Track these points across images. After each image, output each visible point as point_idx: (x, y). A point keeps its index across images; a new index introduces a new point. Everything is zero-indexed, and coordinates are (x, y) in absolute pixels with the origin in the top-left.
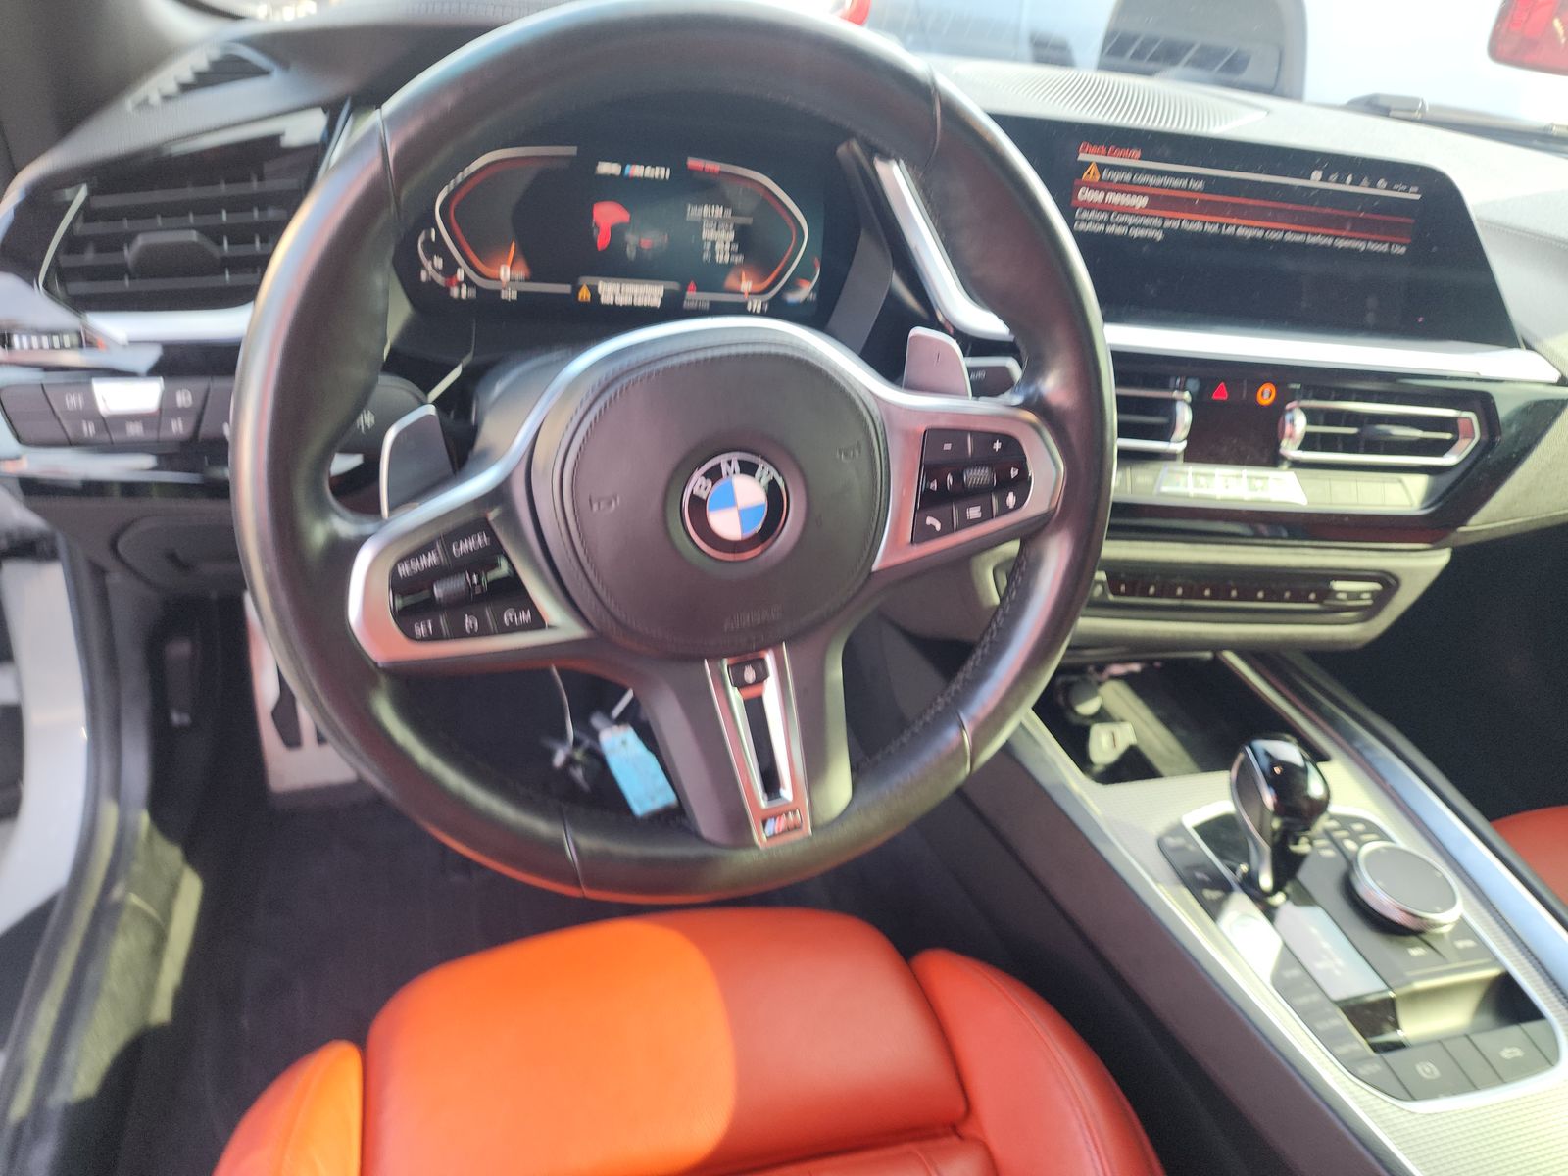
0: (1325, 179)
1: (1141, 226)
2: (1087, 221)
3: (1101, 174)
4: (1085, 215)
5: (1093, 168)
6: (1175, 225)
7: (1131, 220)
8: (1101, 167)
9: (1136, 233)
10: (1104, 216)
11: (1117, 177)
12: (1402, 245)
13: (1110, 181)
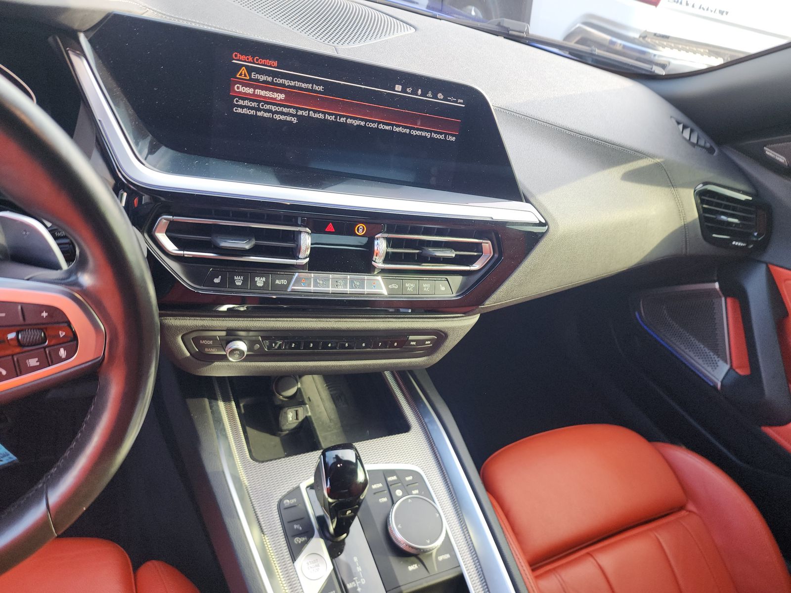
0: (404, 91)
1: (282, 113)
2: (242, 107)
3: (250, 75)
4: (241, 102)
5: (243, 70)
6: (305, 113)
7: (274, 108)
8: (250, 70)
9: (278, 117)
10: (254, 104)
11: (263, 78)
12: (453, 135)
13: (257, 80)
